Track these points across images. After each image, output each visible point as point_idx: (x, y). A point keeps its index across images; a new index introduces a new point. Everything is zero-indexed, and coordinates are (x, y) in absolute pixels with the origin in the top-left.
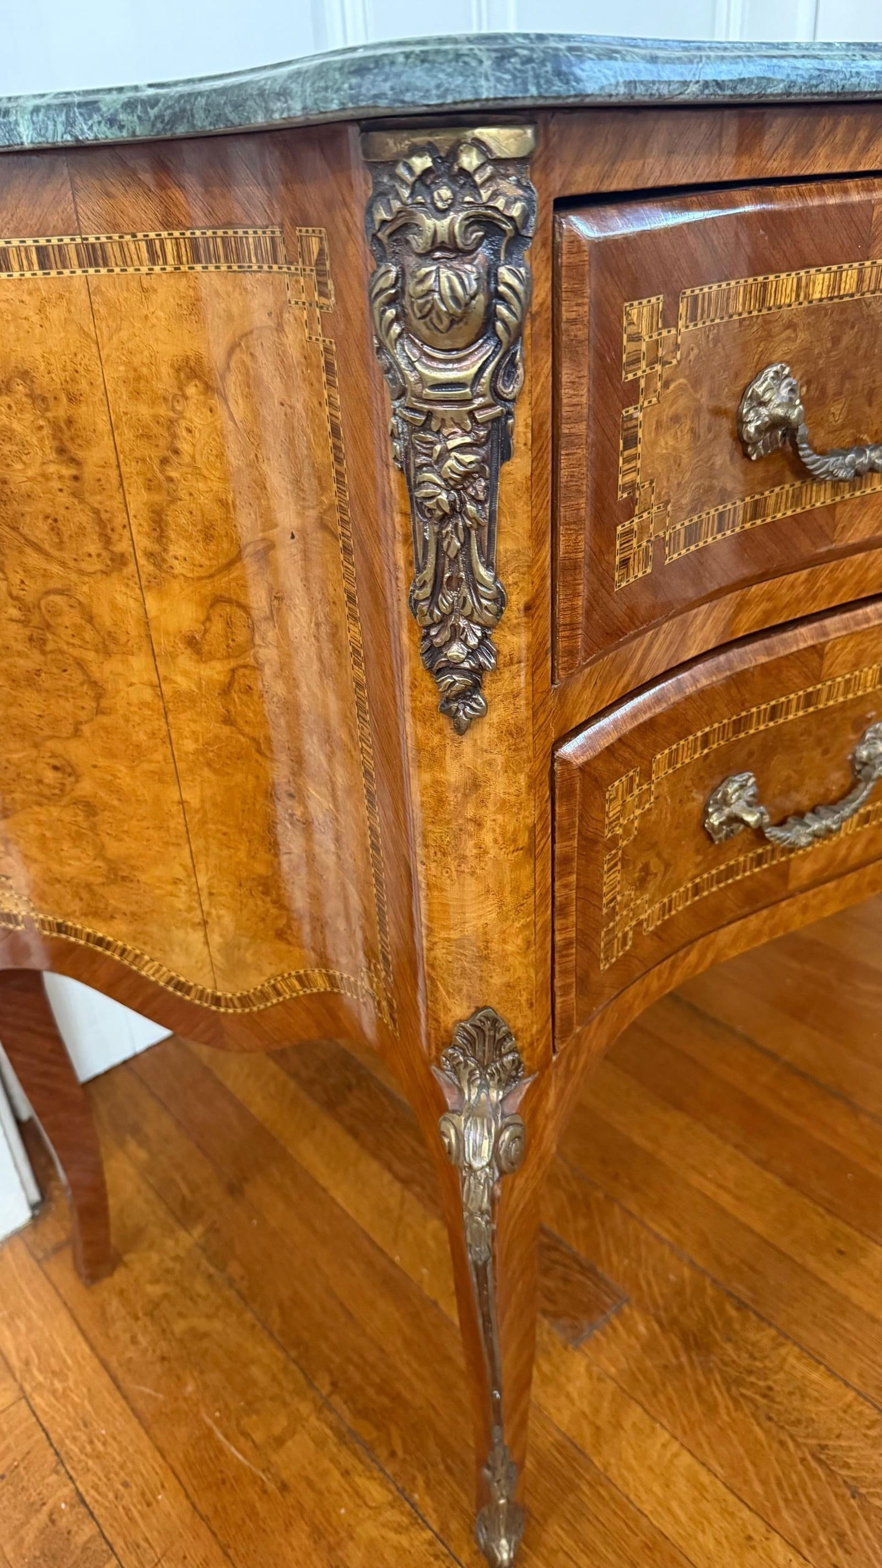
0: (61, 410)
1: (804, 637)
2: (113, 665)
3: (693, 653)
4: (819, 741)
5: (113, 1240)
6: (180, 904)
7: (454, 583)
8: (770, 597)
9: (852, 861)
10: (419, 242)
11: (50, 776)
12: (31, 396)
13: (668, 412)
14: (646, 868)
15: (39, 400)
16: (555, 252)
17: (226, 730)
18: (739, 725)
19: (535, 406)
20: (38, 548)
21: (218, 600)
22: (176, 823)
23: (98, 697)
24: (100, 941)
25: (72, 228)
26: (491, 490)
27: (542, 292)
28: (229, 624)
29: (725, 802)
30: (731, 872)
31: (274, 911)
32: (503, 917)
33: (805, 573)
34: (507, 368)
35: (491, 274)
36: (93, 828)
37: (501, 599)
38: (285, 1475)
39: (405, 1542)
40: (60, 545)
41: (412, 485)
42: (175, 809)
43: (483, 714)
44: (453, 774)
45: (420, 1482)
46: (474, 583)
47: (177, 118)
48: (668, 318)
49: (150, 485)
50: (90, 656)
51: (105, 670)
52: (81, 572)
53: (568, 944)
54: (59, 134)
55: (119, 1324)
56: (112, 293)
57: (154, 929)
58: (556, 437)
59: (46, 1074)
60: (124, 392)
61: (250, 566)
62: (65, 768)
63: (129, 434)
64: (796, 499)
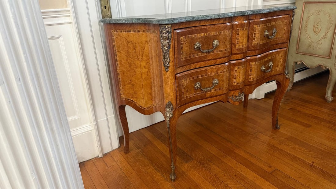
0: (134, 45)
1: (205, 69)
2: (137, 69)
3: (192, 69)
4: (208, 80)
5: (129, 150)
6: (141, 96)
7: (166, 59)
8: (200, 64)
9: (214, 95)
10: (163, 33)
11: (129, 81)
12: (132, 43)
13: (186, 46)
14: (187, 90)
15: (133, 44)
16: (174, 33)
17: (147, 76)
18: (198, 77)
19: (172, 45)
20: (131, 58)
21: (147, 63)
22: (142, 87)
23: (135, 73)
24: (133, 101)
25: (137, 29)
26: (169, 51)
27: (173, 36)
28: (148, 65)
29: (196, 85)
30: (198, 93)
31: (151, 97)
32: (171, 91)
33: (204, 62)
34: (170, 42)
35: (168, 35)
36: (133, 87)
37: (170, 60)
38: (148, 172)
39: (162, 178)
40: (133, 57)
41: (163, 51)
42: (142, 85)
43: (169, 70)
44: (166, 76)
45: (164, 174)
46: (168, 58)
47: (146, 22)
48: (185, 38)
49: (142, 52)
50: (135, 68)
51: (136, 70)
52: (135, 60)
53: (178, 95)
54: (137, 22)
55: (129, 158)
56: (140, 35)
57: (138, 99)
58: (174, 47)
59: (124, 121)
60: (140, 43)
61: (150, 59)
62: (131, 81)
63: (140, 47)
64: (202, 54)
